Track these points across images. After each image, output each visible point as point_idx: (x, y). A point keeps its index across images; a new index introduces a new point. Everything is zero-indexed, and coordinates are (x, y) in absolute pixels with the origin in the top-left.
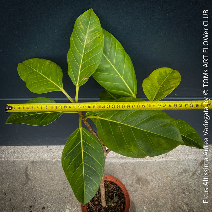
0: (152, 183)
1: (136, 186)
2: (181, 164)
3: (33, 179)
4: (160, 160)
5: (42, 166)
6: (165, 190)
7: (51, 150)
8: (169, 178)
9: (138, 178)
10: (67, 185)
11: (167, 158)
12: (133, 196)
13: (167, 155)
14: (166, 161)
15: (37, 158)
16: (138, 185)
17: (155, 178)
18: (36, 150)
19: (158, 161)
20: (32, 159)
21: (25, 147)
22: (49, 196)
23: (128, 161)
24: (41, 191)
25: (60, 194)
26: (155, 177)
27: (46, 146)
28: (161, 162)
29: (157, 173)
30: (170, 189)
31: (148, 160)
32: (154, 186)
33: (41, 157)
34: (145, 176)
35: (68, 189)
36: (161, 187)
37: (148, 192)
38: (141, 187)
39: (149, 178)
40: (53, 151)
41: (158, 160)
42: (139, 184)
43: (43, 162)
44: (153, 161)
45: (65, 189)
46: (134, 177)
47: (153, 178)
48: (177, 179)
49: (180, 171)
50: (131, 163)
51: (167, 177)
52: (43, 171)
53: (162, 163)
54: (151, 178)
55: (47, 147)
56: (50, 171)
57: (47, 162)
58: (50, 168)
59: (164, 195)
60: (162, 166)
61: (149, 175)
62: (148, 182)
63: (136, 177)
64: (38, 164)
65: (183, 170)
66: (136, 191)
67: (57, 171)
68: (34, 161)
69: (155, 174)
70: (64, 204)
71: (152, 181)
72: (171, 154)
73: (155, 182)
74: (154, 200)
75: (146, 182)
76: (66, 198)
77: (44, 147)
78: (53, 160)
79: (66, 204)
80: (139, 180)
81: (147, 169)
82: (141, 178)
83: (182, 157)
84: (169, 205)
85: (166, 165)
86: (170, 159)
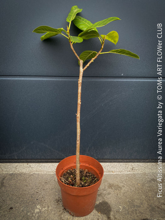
0: (125, 188)
1: (108, 190)
2: (148, 176)
3: (7, 186)
5: (20, 177)
6: (138, 193)
8: (139, 185)
10: (40, 190)
11: (134, 172)
12: (106, 197)
13: (133, 169)
14: (134, 173)
15: (16, 172)
16: (110, 190)
18: (17, 166)
20: (11, 172)
22: (20, 198)
24: (13, 195)
25: (32, 197)
26: (126, 184)
27: (27, 164)
28: (129, 174)
29: (127, 181)
30: (143, 192)
31: (117, 173)
32: (126, 190)
33: (20, 171)
34: (117, 183)
35: (41, 193)
36: (133, 191)
37: (122, 195)
38: (114, 191)
40: (32, 167)
41: (126, 173)
42: (112, 189)
43: (21, 174)
44: (122, 174)
45: (38, 193)
46: (106, 184)
47: (124, 184)
48: (147, 185)
49: (148, 180)
51: (137, 184)
52: (19, 180)
54: (122, 184)
55: (28, 164)
56: (26, 180)
57: (25, 174)
58: (27, 178)
60: (131, 177)
61: (120, 183)
62: (120, 188)
63: (108, 184)
64: (16, 175)
65: (151, 179)
66: (109, 194)
67: (33, 180)
68: (12, 174)
69: (126, 182)
70: (34, 205)
71: (123, 186)
72: (137, 168)
73: (127, 187)
74: (129, 201)
75: (118, 188)
76: (37, 200)
77: (25, 164)
78: (31, 173)
79: (37, 205)
80: (111, 186)
81: (117, 178)
82: (113, 184)
83: (147, 171)
84: (146, 205)
85: (134, 176)
86: (136, 172)
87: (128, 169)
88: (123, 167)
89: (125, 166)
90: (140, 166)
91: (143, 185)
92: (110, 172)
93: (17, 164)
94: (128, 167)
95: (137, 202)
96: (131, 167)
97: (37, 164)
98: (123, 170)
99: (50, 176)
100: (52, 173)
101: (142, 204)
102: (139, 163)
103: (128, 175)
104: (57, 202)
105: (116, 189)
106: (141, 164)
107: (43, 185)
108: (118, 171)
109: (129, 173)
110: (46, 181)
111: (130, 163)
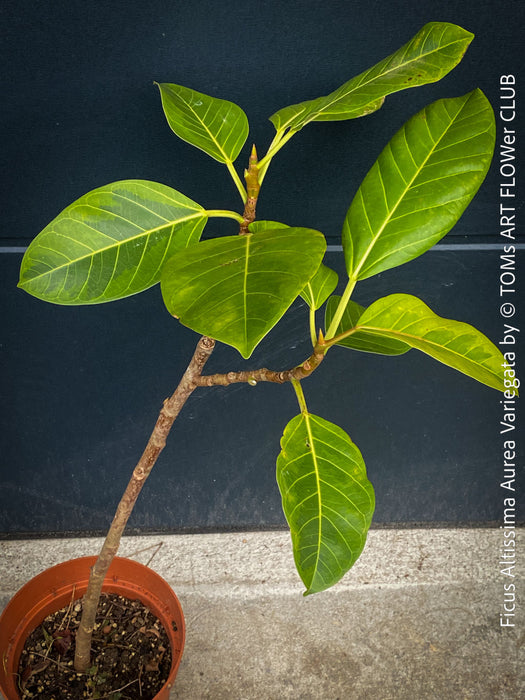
0: (371, 669)
1: (304, 681)
2: (478, 599)
4: (398, 586)
6: (423, 691)
8: (434, 649)
9: (313, 650)
11: (425, 579)
13: (424, 565)
14: (421, 588)
16: (312, 678)
17: (380, 651)
19: (391, 590)
23: (271, 591)
26: (379, 647)
28: (403, 591)
29: (387, 630)
30: (440, 687)
32: (377, 678)
34: (342, 642)
36: (403, 681)
38: (325, 686)
39: (358, 651)
41: (389, 586)
42: (319, 674)
44: (371, 592)
46: (298, 648)
47: (373, 648)
48: (465, 651)
49: (477, 624)
50: (285, 599)
51: (427, 646)
53: (405, 598)
54: (364, 649)
60: (407, 606)
61: (357, 640)
62: (354, 667)
63: (305, 647)
69: (380, 636)
71: (368, 661)
72: (439, 560)
73: (382, 665)
75: (344, 667)
80: (315, 660)
81: (346, 617)
82: (325, 651)
83: (483, 574)
85: (421, 604)
86: (434, 580)
87: (401, 563)
88: (379, 554)
89: (388, 547)
90: (457, 548)
91: (450, 650)
94: (400, 555)
96: (416, 556)
98: (381, 571)
102: (454, 531)
103: (396, 594)
106: (463, 536)
108: (357, 576)
109: (402, 584)
111: (415, 531)
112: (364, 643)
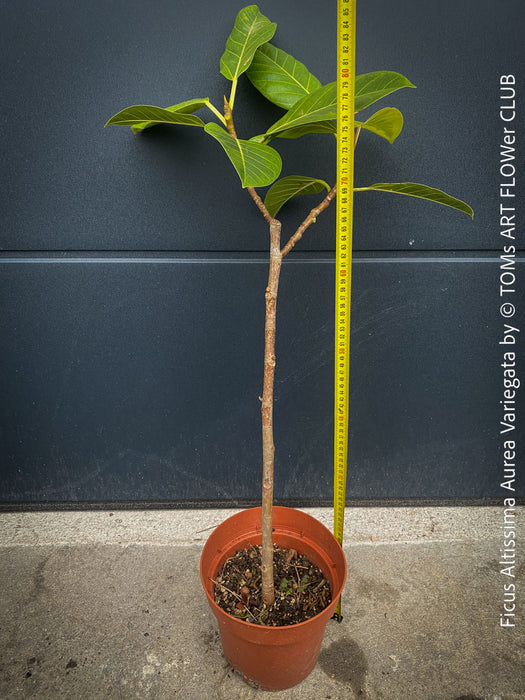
0: (407, 594)
1: (358, 601)
2: (477, 550)
3: (55, 588)
4: (419, 542)
5: (90, 558)
6: (448, 610)
7: (121, 521)
8: (452, 582)
9: (363, 581)
10: (154, 601)
11: (437, 538)
12: (352, 626)
13: (435, 529)
14: (436, 544)
15: (77, 541)
16: (364, 600)
17: (412, 583)
18: (78, 521)
19: (414, 545)
20: (63, 543)
21: (52, 515)
22: (95, 630)
24: (73, 619)
25: (130, 626)
26: (411, 579)
27: (108, 513)
28: (423, 545)
29: (415, 569)
30: (462, 607)
31: (386, 543)
32: (413, 599)
33: (90, 537)
34: (383, 577)
35: (158, 613)
36: (433, 602)
37: (399, 617)
38: (374, 605)
39: (395, 583)
40: (124, 523)
41: (412, 542)
42: (369, 597)
43: (92, 549)
44: (401, 545)
45: (147, 612)
46: (352, 580)
47: (407, 581)
48: (475, 583)
49: (480, 566)
51: (446, 580)
52: (88, 568)
53: (425, 549)
54: (400, 581)
55: (111, 515)
56: (110, 569)
57: (104, 548)
58: (111, 561)
59: (446, 623)
60: (427, 554)
61: (395, 575)
62: (393, 592)
64: (77, 553)
66: (362, 615)
67: (129, 569)
68: (67, 547)
69: (411, 572)
70: (138, 653)
71: (404, 589)
72: (445, 526)
73: (415, 592)
74: (420, 638)
75: (388, 593)
76: (146, 635)
77: (104, 515)
78: (123, 545)
79: (146, 653)
80: (365, 588)
81: (385, 561)
82: (372, 582)
83: (478, 535)
84: (470, 651)
85: (437, 553)
86: (443, 539)
87: (419, 528)
88: (403, 522)
89: (408, 518)
90: (456, 519)
91: (464, 583)
92: (365, 539)
93: (78, 515)
94: (417, 523)
95: (444, 642)
96: (429, 523)
97: (140, 514)
98: (405, 533)
99: (181, 554)
100: (186, 544)
101: (457, 646)
102: (453, 508)
103: (418, 547)
104: (207, 643)
105: (382, 600)
106: (459, 511)
107: (162, 587)
108: (389, 535)
109: (421, 541)
110: (172, 570)
111: (426, 508)
112: (400, 577)
